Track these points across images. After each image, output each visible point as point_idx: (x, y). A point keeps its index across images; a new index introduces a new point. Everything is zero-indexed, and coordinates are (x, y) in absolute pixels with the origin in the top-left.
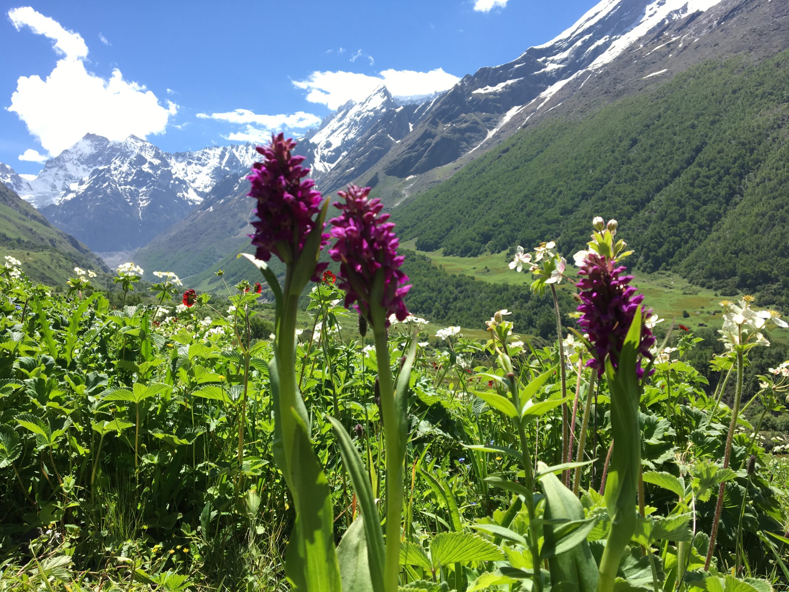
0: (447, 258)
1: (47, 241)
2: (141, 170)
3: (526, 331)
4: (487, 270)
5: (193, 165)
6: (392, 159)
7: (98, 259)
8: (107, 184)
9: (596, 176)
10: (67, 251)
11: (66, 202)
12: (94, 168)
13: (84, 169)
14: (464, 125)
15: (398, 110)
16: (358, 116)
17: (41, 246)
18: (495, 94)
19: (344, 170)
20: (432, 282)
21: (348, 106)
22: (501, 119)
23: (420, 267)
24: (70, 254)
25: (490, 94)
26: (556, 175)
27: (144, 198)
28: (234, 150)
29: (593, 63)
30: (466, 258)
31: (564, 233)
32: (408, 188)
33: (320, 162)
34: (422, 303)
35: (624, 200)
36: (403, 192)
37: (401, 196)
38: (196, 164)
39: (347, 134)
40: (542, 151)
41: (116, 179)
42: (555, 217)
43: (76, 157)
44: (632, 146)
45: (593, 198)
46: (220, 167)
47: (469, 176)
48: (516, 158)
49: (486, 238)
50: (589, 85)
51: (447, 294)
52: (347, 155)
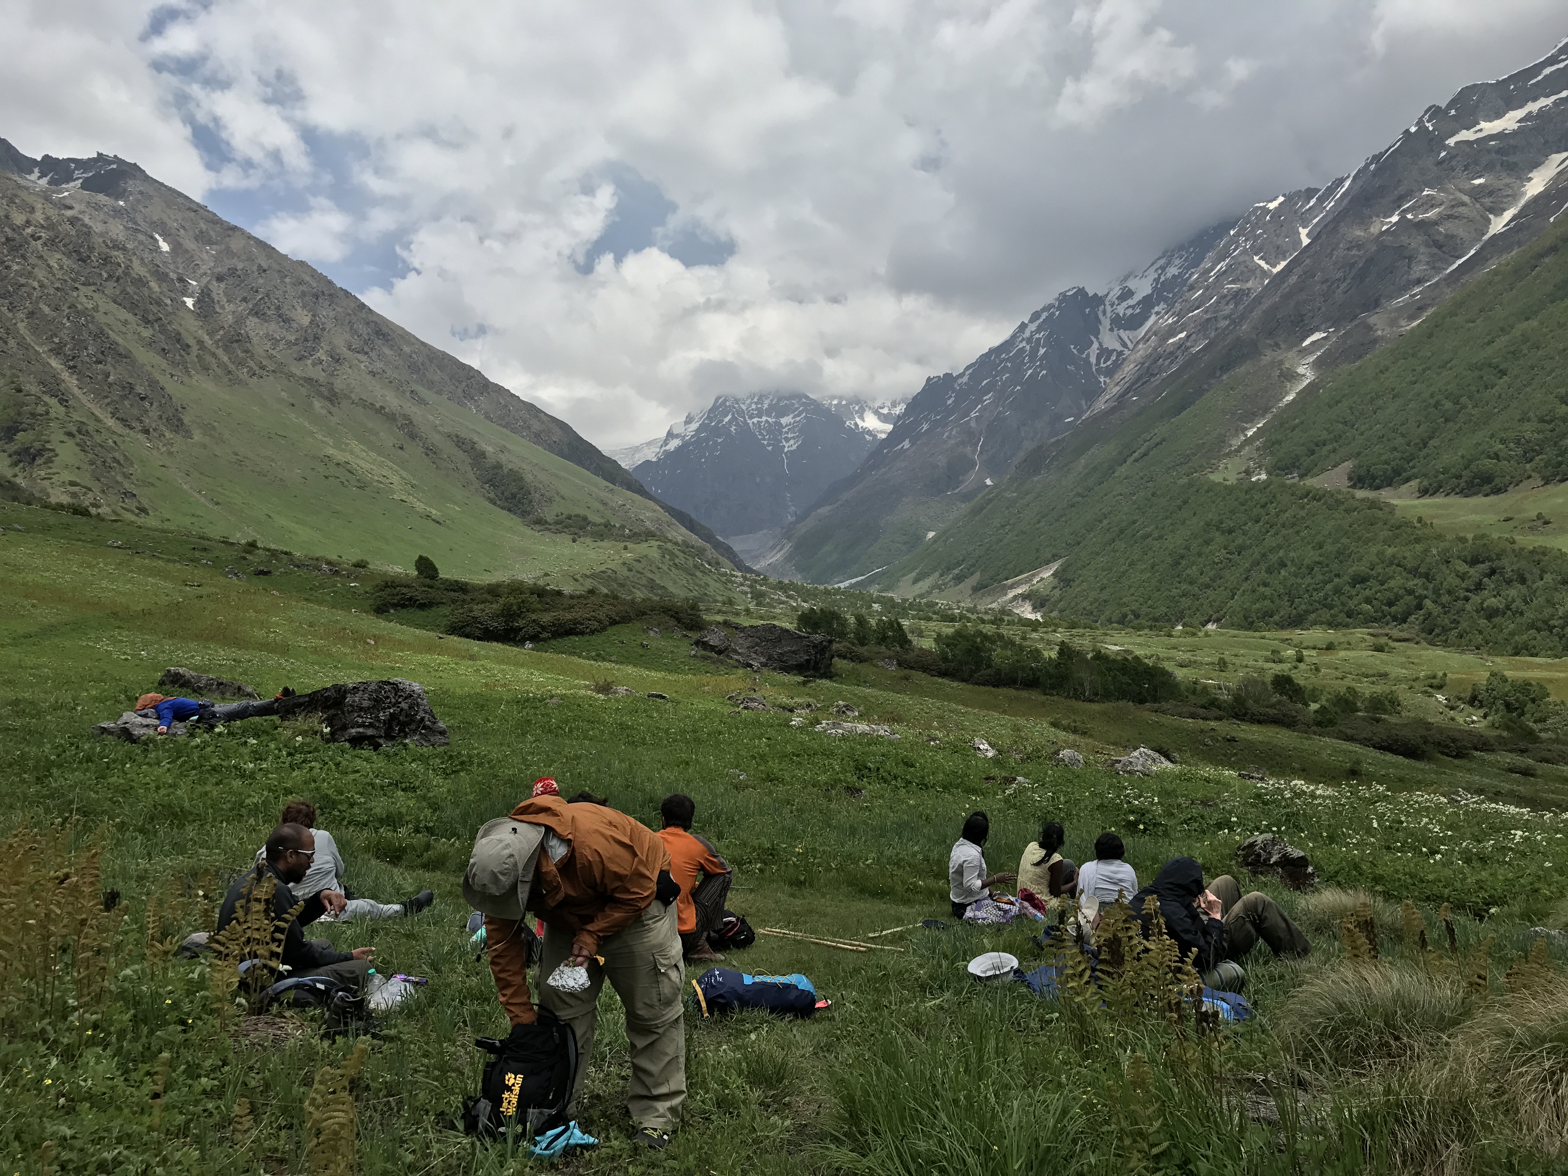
0: (1428, 500)
4: (1543, 523)
6: (1269, 306)
8: (730, 417)
11: (668, 454)
14: (1432, 214)
15: (1272, 206)
19: (1163, 341)
20: (1408, 555)
22: (1522, 188)
23: (1371, 524)
27: (790, 436)
32: (1309, 361)
33: (1111, 330)
34: (1389, 603)
36: (1301, 370)
37: (1296, 379)
41: (744, 408)
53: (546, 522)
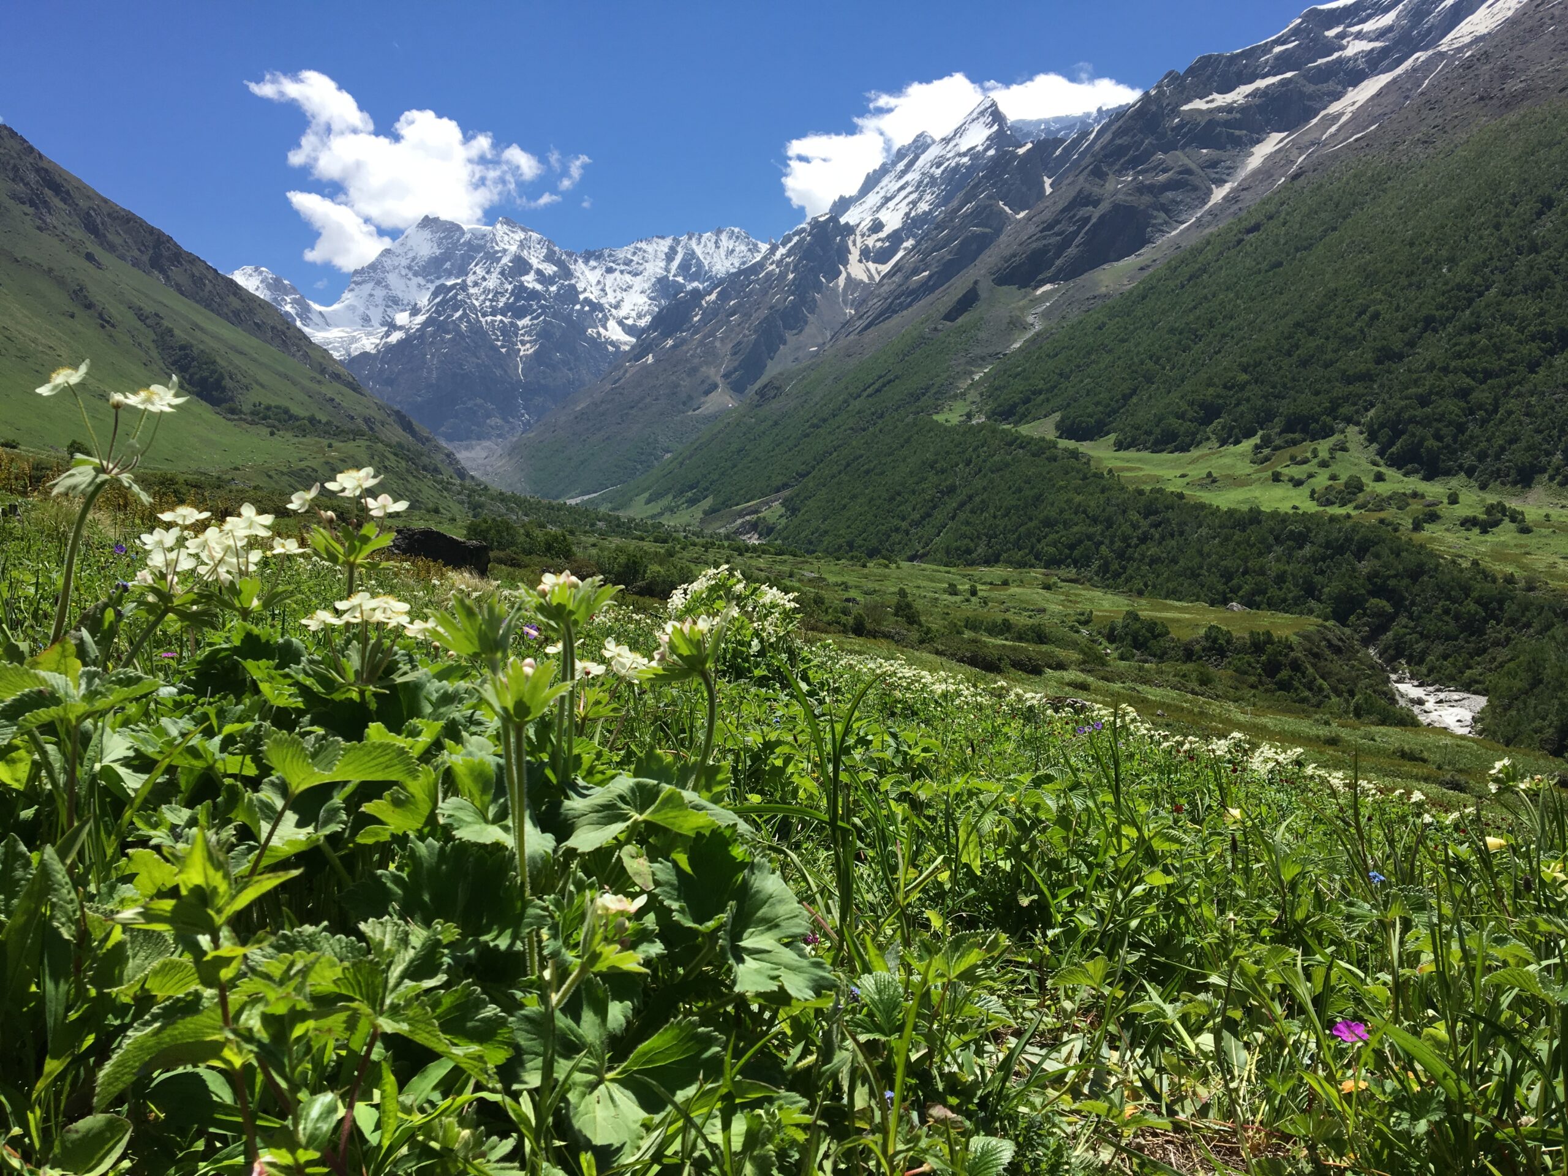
0: (1121, 454)
1: (359, 421)
2: (522, 286)
3: (1298, 609)
4: (1211, 481)
5: (617, 274)
6: (1008, 253)
7: (448, 455)
8: (460, 312)
9: (1458, 280)
10: (395, 440)
11: (390, 348)
12: (438, 283)
13: (419, 286)
14: (1162, 178)
15: (1021, 151)
16: (938, 166)
17: (352, 431)
18: (1229, 109)
19: (907, 278)
20: (1092, 504)
21: (917, 148)
22: (1243, 162)
23: (1067, 473)
24: (400, 445)
25: (1219, 109)
26: (1367, 277)
27: (527, 338)
28: (693, 244)
29: (1450, 36)
30: (1164, 456)
31: (1384, 402)
32: (1039, 310)
33: (860, 261)
34: (1072, 547)
35: (1521, 330)
36: (1030, 319)
37: (1025, 327)
38: (622, 272)
39: (914, 203)
40: (1334, 229)
41: (477, 303)
42: (1362, 367)
43: (404, 262)
44: (1540, 214)
45: (1450, 329)
46: (667, 277)
47: (1171, 284)
48: (1276, 243)
49: (1209, 412)
50: (1444, 85)
51: (1126, 528)
52: (914, 247)
53: (241, 412)
